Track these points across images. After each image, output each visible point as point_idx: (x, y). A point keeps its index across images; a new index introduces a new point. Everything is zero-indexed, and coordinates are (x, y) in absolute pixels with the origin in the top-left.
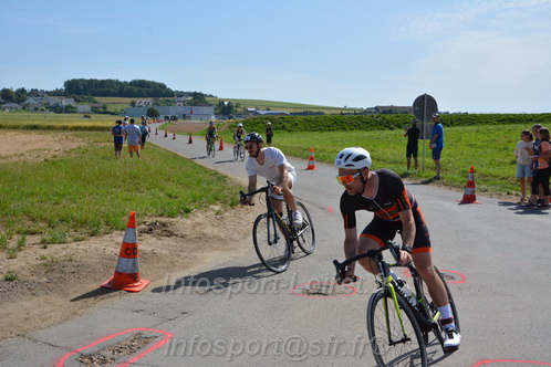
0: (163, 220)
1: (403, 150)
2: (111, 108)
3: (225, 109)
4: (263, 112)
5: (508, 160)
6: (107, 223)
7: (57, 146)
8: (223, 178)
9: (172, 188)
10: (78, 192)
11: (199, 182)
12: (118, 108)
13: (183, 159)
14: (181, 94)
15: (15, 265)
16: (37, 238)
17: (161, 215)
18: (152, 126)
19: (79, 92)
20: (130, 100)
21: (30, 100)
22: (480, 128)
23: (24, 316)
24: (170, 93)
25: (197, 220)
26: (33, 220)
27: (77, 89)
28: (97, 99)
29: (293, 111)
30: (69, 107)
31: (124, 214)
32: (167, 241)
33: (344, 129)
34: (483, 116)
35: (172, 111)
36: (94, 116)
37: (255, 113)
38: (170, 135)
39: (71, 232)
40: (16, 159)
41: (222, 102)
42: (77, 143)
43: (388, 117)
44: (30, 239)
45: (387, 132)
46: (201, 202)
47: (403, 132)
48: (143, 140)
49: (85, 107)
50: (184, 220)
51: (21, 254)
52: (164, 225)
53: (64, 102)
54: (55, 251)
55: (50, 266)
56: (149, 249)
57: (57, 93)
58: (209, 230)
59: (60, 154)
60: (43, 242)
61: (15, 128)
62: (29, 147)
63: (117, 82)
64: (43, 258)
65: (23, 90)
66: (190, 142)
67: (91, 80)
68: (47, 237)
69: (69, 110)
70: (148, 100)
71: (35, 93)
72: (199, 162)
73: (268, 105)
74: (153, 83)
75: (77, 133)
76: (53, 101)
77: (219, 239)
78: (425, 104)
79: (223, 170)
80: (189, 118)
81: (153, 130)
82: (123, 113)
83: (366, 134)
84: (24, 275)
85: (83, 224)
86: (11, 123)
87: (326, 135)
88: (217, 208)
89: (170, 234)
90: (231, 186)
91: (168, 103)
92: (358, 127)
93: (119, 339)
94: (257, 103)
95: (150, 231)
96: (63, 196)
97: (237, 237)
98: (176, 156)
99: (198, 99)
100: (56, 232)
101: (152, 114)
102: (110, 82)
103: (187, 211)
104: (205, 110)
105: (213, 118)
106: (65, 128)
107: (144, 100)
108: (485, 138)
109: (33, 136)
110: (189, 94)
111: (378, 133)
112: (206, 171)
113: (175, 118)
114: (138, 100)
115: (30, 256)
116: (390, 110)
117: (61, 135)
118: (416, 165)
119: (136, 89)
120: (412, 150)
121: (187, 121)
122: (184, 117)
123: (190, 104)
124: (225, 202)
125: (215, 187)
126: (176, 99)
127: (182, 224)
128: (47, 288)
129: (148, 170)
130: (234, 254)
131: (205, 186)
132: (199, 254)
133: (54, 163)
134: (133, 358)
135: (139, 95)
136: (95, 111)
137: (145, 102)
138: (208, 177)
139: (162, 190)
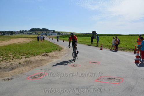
0: (47, 53)
1: (91, 41)
2: (38, 33)
3: (59, 33)
4: (66, 34)
5: (108, 42)
6: (37, 54)
7: (29, 40)
8: (58, 46)
9: (49, 48)
10: (32, 48)
11: (54, 46)
12: (40, 33)
14: (51, 31)
15: (21, 61)
16: (24, 57)
18: (46, 37)
19: (33, 31)
21: (24, 32)
22: (104, 37)
23: (22, 70)
24: (49, 31)
25: (53, 53)
26: (24, 53)
27: (33, 30)
28: (37, 32)
31: (40, 52)
32: (47, 57)
33: (80, 37)
34: (105, 35)
36: (35, 35)
37: (64, 34)
38: (49, 38)
39: (30, 56)
40: (22, 43)
41: (58, 32)
42: (32, 40)
43: (88, 35)
44: (23, 57)
45: (88, 37)
46: (53, 50)
47: (91, 37)
48: (44, 39)
49: (34, 33)
50: (51, 54)
52: (47, 54)
53: (30, 32)
54: (27, 59)
55: (26, 62)
56: (44, 58)
57: (29, 31)
58: (55, 55)
59: (29, 42)
60: (25, 57)
61: (22, 37)
62: (24, 41)
63: (40, 29)
64: (25, 60)
65: (23, 31)
66: (52, 39)
67: (35, 29)
68: (26, 57)
69: (31, 34)
70: (45, 32)
71: (25, 31)
72: (54, 43)
73: (67, 33)
75: (33, 38)
76: (28, 32)
77: (57, 57)
78: (94, 32)
82: (41, 34)
83: (84, 38)
84: (22, 63)
85: (32, 54)
86: (21, 36)
88: (56, 51)
89: (48, 56)
92: (83, 37)
93: (38, 74)
94: (65, 32)
95: (44, 55)
96: (29, 49)
97: (60, 56)
98: (50, 42)
99: (54, 31)
100: (28, 55)
101: (46, 34)
103: (51, 52)
104: (55, 33)
105: (57, 35)
106: (30, 37)
108: (105, 38)
109: (25, 39)
110: (52, 31)
111: (86, 38)
112: (55, 45)
113: (50, 35)
114: (43, 32)
115: (23, 60)
116: (89, 33)
117: (29, 38)
118: (93, 43)
119: (43, 30)
120: (92, 41)
122: (51, 35)
123: (53, 32)
124: (58, 50)
125: (56, 47)
127: (50, 54)
128: (26, 65)
129: (44, 44)
130: (59, 59)
132: (53, 59)
133: (28, 43)
134: (40, 77)
135: (44, 31)
136: (36, 34)
137: (44, 32)
138: (55, 46)
139: (47, 48)
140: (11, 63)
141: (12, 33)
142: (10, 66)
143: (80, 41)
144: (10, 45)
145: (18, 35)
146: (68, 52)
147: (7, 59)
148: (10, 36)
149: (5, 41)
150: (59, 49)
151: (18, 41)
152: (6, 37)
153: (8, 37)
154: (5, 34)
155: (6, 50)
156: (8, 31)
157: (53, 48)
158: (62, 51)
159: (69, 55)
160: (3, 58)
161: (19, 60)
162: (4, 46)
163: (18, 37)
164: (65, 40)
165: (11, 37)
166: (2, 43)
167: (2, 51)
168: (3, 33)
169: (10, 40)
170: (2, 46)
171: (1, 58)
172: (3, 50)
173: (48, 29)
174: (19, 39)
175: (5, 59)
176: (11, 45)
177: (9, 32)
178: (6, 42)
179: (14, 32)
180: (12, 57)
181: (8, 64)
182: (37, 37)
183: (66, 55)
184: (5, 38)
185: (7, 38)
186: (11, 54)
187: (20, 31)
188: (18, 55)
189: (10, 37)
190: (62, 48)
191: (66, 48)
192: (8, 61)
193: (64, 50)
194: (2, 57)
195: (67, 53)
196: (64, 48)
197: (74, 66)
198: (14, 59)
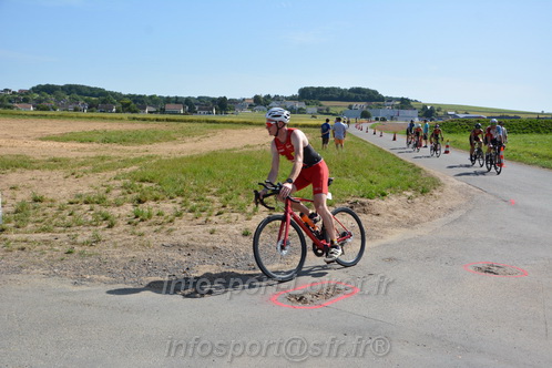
0: (363, 200)
2: (333, 110)
3: (428, 113)
4: (461, 116)
8: (418, 170)
9: (374, 176)
11: (397, 172)
12: (339, 110)
13: (386, 152)
14: (390, 99)
15: (251, 225)
17: (362, 197)
19: (309, 98)
20: (348, 104)
24: (381, 99)
25: (392, 203)
27: (309, 95)
28: (325, 104)
29: (489, 115)
30: (301, 109)
33: (538, 132)
35: (382, 113)
36: (319, 116)
37: (454, 116)
38: (378, 133)
40: (259, 148)
41: (425, 107)
46: (396, 189)
49: (313, 109)
50: (384, 203)
51: (254, 217)
52: (363, 204)
53: (298, 105)
57: (293, 98)
58: (400, 212)
63: (339, 90)
65: (269, 96)
66: (394, 139)
67: (319, 88)
69: (301, 111)
70: (363, 104)
71: (277, 98)
72: (400, 156)
73: (467, 110)
74: (368, 90)
76: (290, 104)
79: (419, 163)
80: (396, 119)
81: (365, 129)
82: (343, 114)
87: (519, 137)
88: (409, 194)
89: (365, 212)
90: (424, 177)
91: (379, 107)
94: (457, 108)
97: (423, 218)
98: (381, 150)
99: (405, 103)
101: (365, 115)
102: (333, 89)
103: (384, 195)
104: (409, 112)
105: (416, 120)
107: (359, 104)
110: (397, 99)
112: (405, 163)
113: (384, 120)
114: (354, 104)
119: (354, 95)
121: (394, 122)
122: (392, 118)
123: (397, 107)
124: (416, 190)
125: (410, 177)
126: (386, 103)
127: (378, 204)
129: (356, 160)
131: (402, 175)
135: (356, 100)
136: (320, 112)
137: (360, 105)
138: (405, 169)
139: (366, 177)
140: (210, 227)
141: (222, 105)
142: (206, 242)
143: (536, 151)
144: (213, 156)
145: (246, 115)
146: (463, 202)
147: (198, 209)
148: (213, 117)
149: (195, 139)
150: (424, 186)
151: (247, 141)
152: (199, 121)
153: (208, 122)
154: (197, 108)
155: (195, 173)
156: (208, 98)
157: (394, 180)
158: (436, 193)
159: (471, 217)
160: (184, 204)
161: (244, 217)
162: (192, 157)
163: (245, 123)
164: (457, 146)
165: (218, 122)
166: (183, 146)
167: (183, 177)
168: (191, 105)
169: (215, 134)
170: (183, 158)
171: (178, 206)
172: (184, 173)
173: (375, 92)
174: (249, 130)
175: (191, 211)
176: (215, 153)
177: (214, 100)
178: (199, 144)
179: (232, 101)
180: (217, 202)
181: (201, 229)
182: (322, 126)
183: (456, 215)
184: (197, 124)
185: (203, 124)
186: (215, 190)
187: (257, 99)
188: (241, 197)
189: (214, 122)
190: (436, 183)
191: (457, 182)
192: (201, 220)
193: (447, 190)
194: (180, 199)
195: (460, 207)
196: (449, 184)
197: (488, 271)
198: (226, 215)
